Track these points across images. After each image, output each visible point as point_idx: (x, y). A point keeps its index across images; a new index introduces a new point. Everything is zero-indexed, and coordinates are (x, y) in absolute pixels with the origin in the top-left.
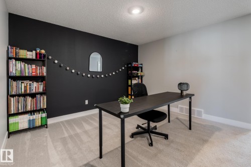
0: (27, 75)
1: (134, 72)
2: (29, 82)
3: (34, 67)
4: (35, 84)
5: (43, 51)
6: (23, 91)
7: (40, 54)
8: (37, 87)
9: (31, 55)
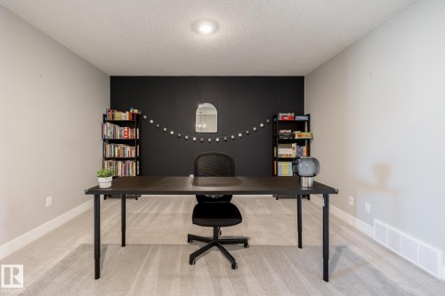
0: (118, 138)
1: (282, 132)
2: (121, 146)
3: (126, 129)
4: (128, 148)
5: (136, 111)
6: (116, 155)
7: (133, 114)
8: (129, 151)
9: (125, 116)
